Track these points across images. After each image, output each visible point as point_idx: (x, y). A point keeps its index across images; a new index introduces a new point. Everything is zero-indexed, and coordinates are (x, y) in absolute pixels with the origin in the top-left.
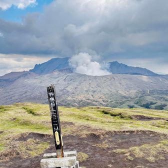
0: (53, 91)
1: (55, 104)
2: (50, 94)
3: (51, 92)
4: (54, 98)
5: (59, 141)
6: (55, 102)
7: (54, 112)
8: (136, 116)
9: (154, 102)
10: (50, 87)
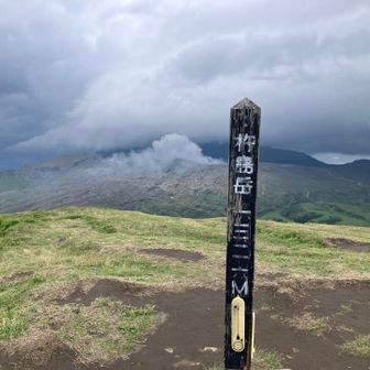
0: (254, 130)
1: (254, 185)
2: (241, 140)
3: (247, 131)
4: (255, 161)
5: (242, 336)
6: (254, 177)
7: (244, 219)
8: (333, 240)
9: (319, 213)
10: (247, 111)
